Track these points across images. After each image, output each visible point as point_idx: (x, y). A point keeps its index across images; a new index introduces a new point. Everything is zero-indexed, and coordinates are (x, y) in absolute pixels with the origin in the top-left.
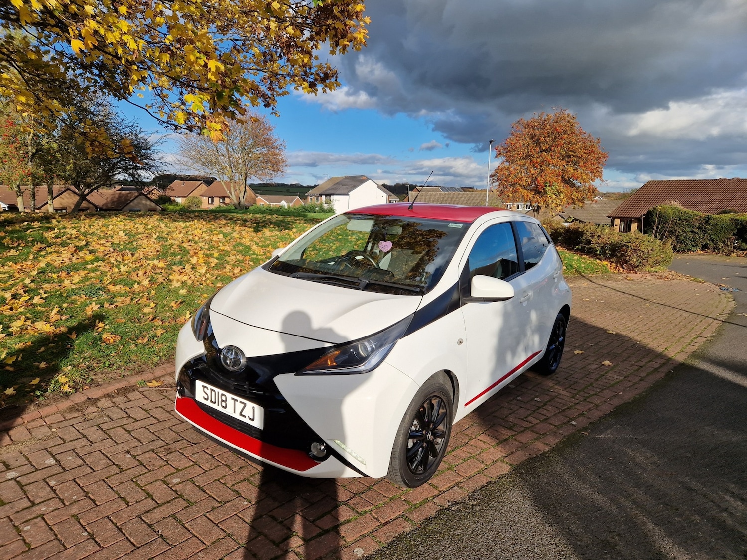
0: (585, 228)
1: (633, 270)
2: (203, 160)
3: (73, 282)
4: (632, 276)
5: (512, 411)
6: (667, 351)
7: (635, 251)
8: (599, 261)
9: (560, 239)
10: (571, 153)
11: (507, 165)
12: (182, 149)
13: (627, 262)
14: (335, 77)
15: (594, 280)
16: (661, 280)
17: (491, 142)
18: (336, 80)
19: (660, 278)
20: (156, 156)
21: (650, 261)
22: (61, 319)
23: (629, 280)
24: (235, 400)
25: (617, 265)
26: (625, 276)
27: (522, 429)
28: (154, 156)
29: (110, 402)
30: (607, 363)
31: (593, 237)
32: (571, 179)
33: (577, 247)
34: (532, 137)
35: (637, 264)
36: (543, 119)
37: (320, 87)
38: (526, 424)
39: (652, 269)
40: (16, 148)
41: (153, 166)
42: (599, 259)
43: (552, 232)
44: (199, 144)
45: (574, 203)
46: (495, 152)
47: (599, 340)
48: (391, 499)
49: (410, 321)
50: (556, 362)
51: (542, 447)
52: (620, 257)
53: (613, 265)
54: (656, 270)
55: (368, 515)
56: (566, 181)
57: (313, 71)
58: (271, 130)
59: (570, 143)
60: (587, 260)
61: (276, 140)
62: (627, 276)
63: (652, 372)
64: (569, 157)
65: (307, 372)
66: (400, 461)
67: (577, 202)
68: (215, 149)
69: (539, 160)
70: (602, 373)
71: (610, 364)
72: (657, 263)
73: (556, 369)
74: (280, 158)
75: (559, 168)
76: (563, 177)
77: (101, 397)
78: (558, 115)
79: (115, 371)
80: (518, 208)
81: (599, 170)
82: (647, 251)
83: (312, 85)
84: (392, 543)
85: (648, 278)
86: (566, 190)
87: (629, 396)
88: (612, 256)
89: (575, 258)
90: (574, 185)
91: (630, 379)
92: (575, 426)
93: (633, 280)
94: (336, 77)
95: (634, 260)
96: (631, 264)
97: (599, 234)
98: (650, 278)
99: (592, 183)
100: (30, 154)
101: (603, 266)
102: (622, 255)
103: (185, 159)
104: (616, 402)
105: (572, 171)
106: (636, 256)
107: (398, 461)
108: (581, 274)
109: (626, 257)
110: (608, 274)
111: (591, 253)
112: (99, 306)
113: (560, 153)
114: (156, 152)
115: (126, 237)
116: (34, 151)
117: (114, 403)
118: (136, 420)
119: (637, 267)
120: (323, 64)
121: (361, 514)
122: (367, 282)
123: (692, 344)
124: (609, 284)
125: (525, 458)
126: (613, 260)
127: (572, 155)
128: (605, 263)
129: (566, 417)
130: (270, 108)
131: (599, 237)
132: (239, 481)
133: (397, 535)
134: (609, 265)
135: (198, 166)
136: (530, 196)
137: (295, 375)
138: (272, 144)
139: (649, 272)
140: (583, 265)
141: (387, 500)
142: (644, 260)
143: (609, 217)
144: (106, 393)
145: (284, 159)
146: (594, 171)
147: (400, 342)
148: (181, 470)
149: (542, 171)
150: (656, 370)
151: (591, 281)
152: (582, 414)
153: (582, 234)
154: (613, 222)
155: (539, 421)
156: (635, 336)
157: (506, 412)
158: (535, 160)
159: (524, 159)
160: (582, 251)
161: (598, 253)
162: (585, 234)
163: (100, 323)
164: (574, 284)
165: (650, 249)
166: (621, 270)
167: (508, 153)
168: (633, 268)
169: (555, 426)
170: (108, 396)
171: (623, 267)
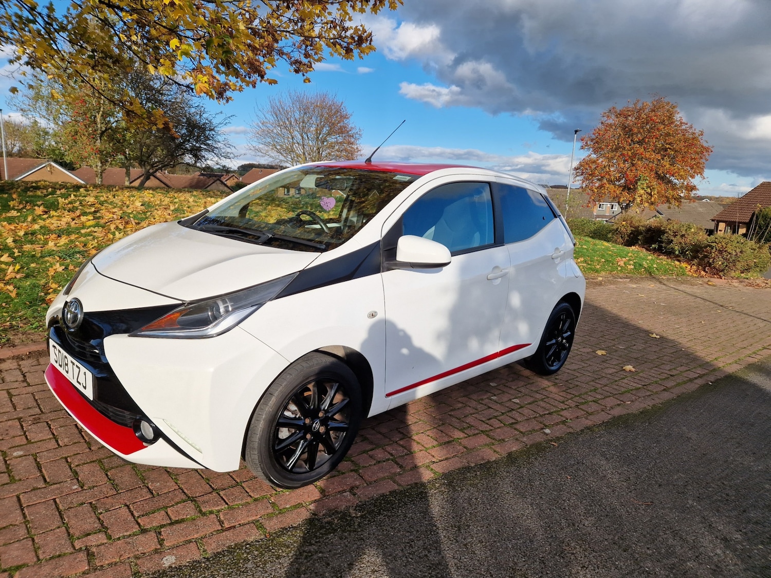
0: (669, 227)
1: (718, 274)
2: (278, 147)
3: (58, 245)
4: (715, 281)
5: (477, 411)
6: (716, 361)
7: (720, 252)
8: (677, 263)
9: (640, 238)
10: (668, 146)
11: (594, 156)
12: (257, 135)
13: (710, 265)
14: (369, 41)
15: (666, 282)
16: (750, 288)
17: (576, 132)
18: (370, 44)
19: (751, 285)
20: (219, 137)
21: (739, 265)
22: (16, 277)
23: (710, 285)
24: (73, 364)
25: (698, 268)
26: (706, 280)
27: (476, 432)
28: (219, 138)
29: (16, 364)
30: (629, 368)
31: (675, 236)
32: (668, 176)
33: (653, 246)
34: (624, 127)
35: (722, 267)
36: (638, 108)
37: (356, 52)
38: (485, 427)
39: (742, 275)
40: (85, 125)
41: (217, 148)
42: (679, 261)
43: (632, 230)
44: (275, 131)
45: (668, 201)
46: (580, 144)
47: (634, 343)
48: (256, 500)
49: (290, 280)
50: (559, 361)
51: (490, 455)
52: (702, 259)
53: (695, 267)
54: (747, 277)
55: (213, 516)
56: (661, 178)
57: (349, 33)
58: (348, 118)
59: (668, 135)
60: (664, 260)
61: (352, 128)
62: (709, 281)
63: (685, 383)
64: (666, 150)
65: (143, 333)
66: (260, 452)
67: (673, 201)
68: (290, 137)
69: (630, 153)
70: (617, 379)
71: (633, 370)
72: (747, 269)
73: (558, 369)
74: (355, 147)
75: (653, 163)
76: (656, 173)
77: (8, 359)
78: (655, 103)
79: (40, 333)
80: (612, 208)
81: (701, 166)
82: (734, 253)
83: (348, 51)
84: (217, 555)
85: (734, 284)
86: (658, 187)
87: (636, 407)
88: (694, 257)
89: (650, 257)
90: (670, 182)
91: (650, 388)
92: (547, 434)
93: (714, 286)
94: (371, 40)
95: (719, 263)
96: (714, 268)
97: (684, 232)
98: (736, 285)
99: (692, 180)
100: (99, 132)
101: (681, 268)
102: (706, 256)
103: (261, 146)
104: (617, 412)
105: (668, 166)
106: (721, 259)
107: (256, 453)
108: (651, 275)
109: (710, 258)
110: (684, 277)
111: (670, 253)
112: (64, 267)
113: (655, 146)
114: (219, 133)
115: (143, 207)
116: (104, 129)
117: (20, 365)
118: (29, 385)
119: (723, 271)
120: (359, 27)
121: (204, 514)
122: (270, 236)
123: (754, 356)
124: (682, 287)
125: (459, 465)
126: (694, 262)
127: (670, 149)
128: (684, 265)
129: (541, 423)
130: (301, 73)
131: (683, 236)
132: (89, 461)
133: (232, 544)
134: (689, 267)
135: (274, 154)
136: (618, 192)
137: (129, 336)
138: (348, 132)
139: (737, 278)
140: (655, 266)
141: (249, 500)
142: (731, 264)
143: (713, 220)
144: (16, 354)
145: (359, 148)
146: (695, 167)
147: (269, 305)
148: (33, 443)
149: (633, 165)
150: (691, 380)
151: (661, 282)
152: (564, 422)
153: (663, 232)
154: (717, 226)
155: (502, 425)
156: (684, 342)
157: (468, 410)
158: (625, 152)
159: (613, 151)
160: (660, 251)
161: (677, 253)
162: (667, 232)
163: (54, 284)
164: (638, 285)
165: (738, 250)
166: (703, 273)
167: (597, 143)
168: (717, 272)
169: (521, 432)
170: (19, 358)
171: (704, 271)
